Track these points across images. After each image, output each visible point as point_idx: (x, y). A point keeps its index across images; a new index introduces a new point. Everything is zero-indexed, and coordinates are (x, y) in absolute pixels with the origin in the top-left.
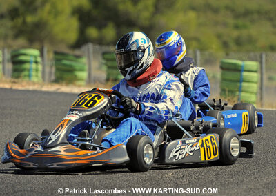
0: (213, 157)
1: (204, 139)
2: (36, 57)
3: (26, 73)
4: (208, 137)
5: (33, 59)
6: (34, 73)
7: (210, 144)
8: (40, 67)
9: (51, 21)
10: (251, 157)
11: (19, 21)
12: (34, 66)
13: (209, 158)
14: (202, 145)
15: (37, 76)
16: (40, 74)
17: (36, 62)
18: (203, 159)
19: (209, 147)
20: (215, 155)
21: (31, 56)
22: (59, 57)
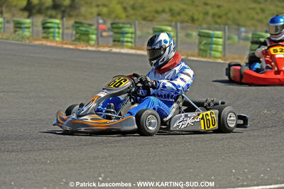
0: (212, 127)
1: (204, 114)
2: (58, 24)
3: (52, 35)
4: (209, 112)
5: (56, 26)
6: (57, 35)
7: (210, 118)
8: (61, 31)
10: (246, 127)
12: (57, 30)
13: (208, 127)
14: (203, 118)
15: (58, 37)
16: (60, 36)
17: (58, 28)
18: (203, 128)
19: (209, 119)
20: (213, 125)
21: (55, 23)
22: (77, 25)
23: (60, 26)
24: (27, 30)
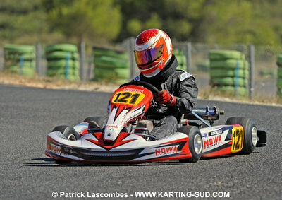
2: (72, 53)
3: (61, 71)
5: (69, 55)
6: (70, 71)
8: (77, 64)
9: (90, 13)
11: (54, 13)
12: (70, 63)
15: (74, 74)
16: (77, 72)
17: (73, 59)
21: (67, 51)
22: (98, 53)
23: (76, 55)
24: (27, 64)
